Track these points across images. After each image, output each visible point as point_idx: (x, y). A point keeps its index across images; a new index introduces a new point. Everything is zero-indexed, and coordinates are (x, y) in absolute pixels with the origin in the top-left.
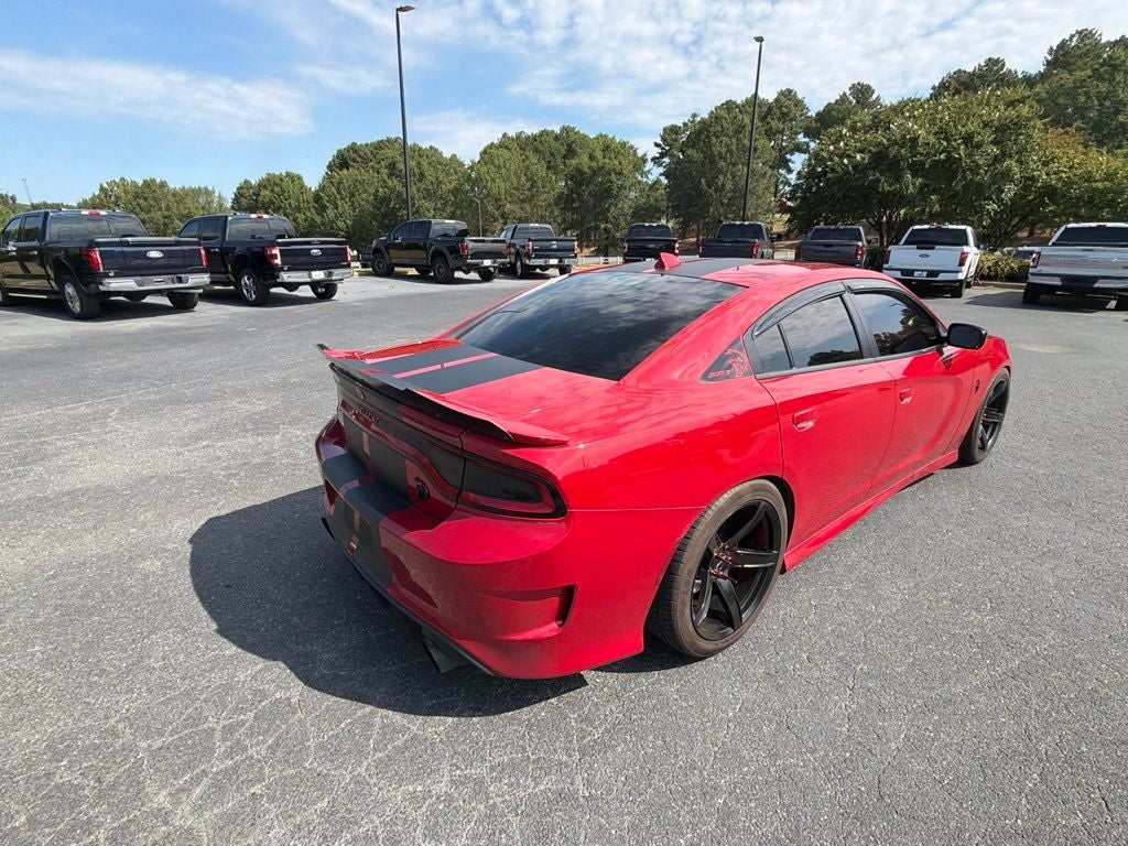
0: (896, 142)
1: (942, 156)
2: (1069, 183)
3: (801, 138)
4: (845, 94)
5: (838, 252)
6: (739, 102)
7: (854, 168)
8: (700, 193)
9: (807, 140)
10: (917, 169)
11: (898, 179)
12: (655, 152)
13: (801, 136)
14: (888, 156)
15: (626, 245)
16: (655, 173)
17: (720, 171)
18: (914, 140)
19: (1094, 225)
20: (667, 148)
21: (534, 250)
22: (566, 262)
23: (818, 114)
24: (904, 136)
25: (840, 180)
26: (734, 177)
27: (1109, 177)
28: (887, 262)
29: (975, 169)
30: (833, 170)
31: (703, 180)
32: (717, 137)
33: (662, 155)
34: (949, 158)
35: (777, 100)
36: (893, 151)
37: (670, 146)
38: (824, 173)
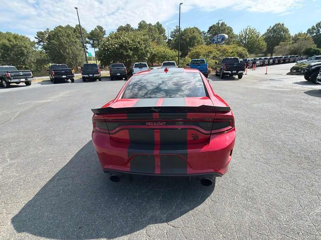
0: (124, 42)
1: (135, 46)
2: (158, 53)
3: (87, 40)
4: (96, 28)
5: (121, 70)
6: (64, 26)
7: (116, 48)
8: (62, 55)
9: (89, 40)
10: (131, 49)
11: (127, 52)
12: (36, 41)
13: (87, 39)
14: (123, 46)
15: (53, 72)
16: (40, 48)
17: (66, 48)
18: (128, 42)
19: (168, 62)
20: (41, 39)
21: (11, 76)
22: (29, 79)
23: (90, 33)
24: (125, 41)
25: (113, 51)
26: (72, 50)
27: (164, 52)
28: (133, 72)
29: (142, 50)
30: (110, 49)
31: (61, 51)
32: (62, 37)
33: (40, 42)
34: (136, 47)
35: (76, 27)
36: (124, 44)
37: (42, 39)
38: (108, 50)
